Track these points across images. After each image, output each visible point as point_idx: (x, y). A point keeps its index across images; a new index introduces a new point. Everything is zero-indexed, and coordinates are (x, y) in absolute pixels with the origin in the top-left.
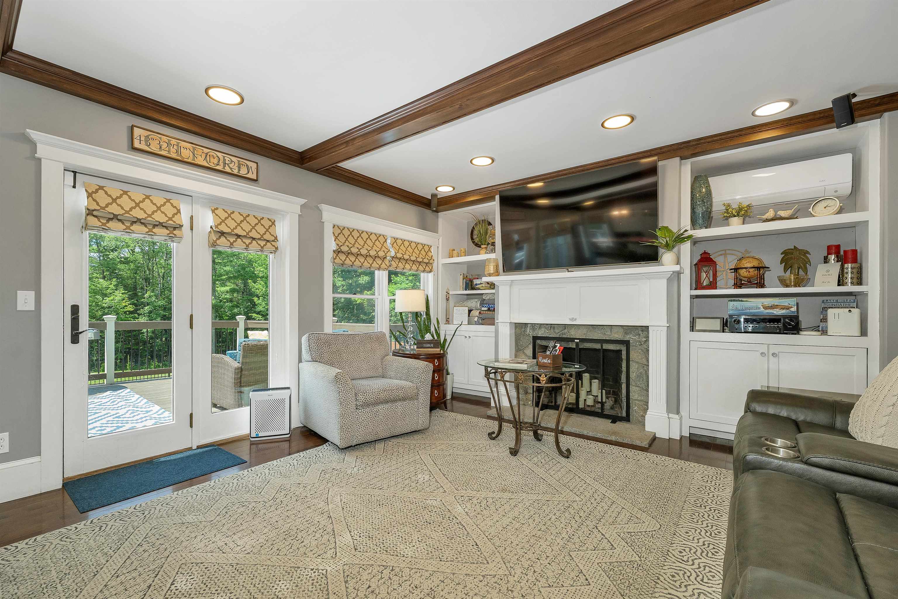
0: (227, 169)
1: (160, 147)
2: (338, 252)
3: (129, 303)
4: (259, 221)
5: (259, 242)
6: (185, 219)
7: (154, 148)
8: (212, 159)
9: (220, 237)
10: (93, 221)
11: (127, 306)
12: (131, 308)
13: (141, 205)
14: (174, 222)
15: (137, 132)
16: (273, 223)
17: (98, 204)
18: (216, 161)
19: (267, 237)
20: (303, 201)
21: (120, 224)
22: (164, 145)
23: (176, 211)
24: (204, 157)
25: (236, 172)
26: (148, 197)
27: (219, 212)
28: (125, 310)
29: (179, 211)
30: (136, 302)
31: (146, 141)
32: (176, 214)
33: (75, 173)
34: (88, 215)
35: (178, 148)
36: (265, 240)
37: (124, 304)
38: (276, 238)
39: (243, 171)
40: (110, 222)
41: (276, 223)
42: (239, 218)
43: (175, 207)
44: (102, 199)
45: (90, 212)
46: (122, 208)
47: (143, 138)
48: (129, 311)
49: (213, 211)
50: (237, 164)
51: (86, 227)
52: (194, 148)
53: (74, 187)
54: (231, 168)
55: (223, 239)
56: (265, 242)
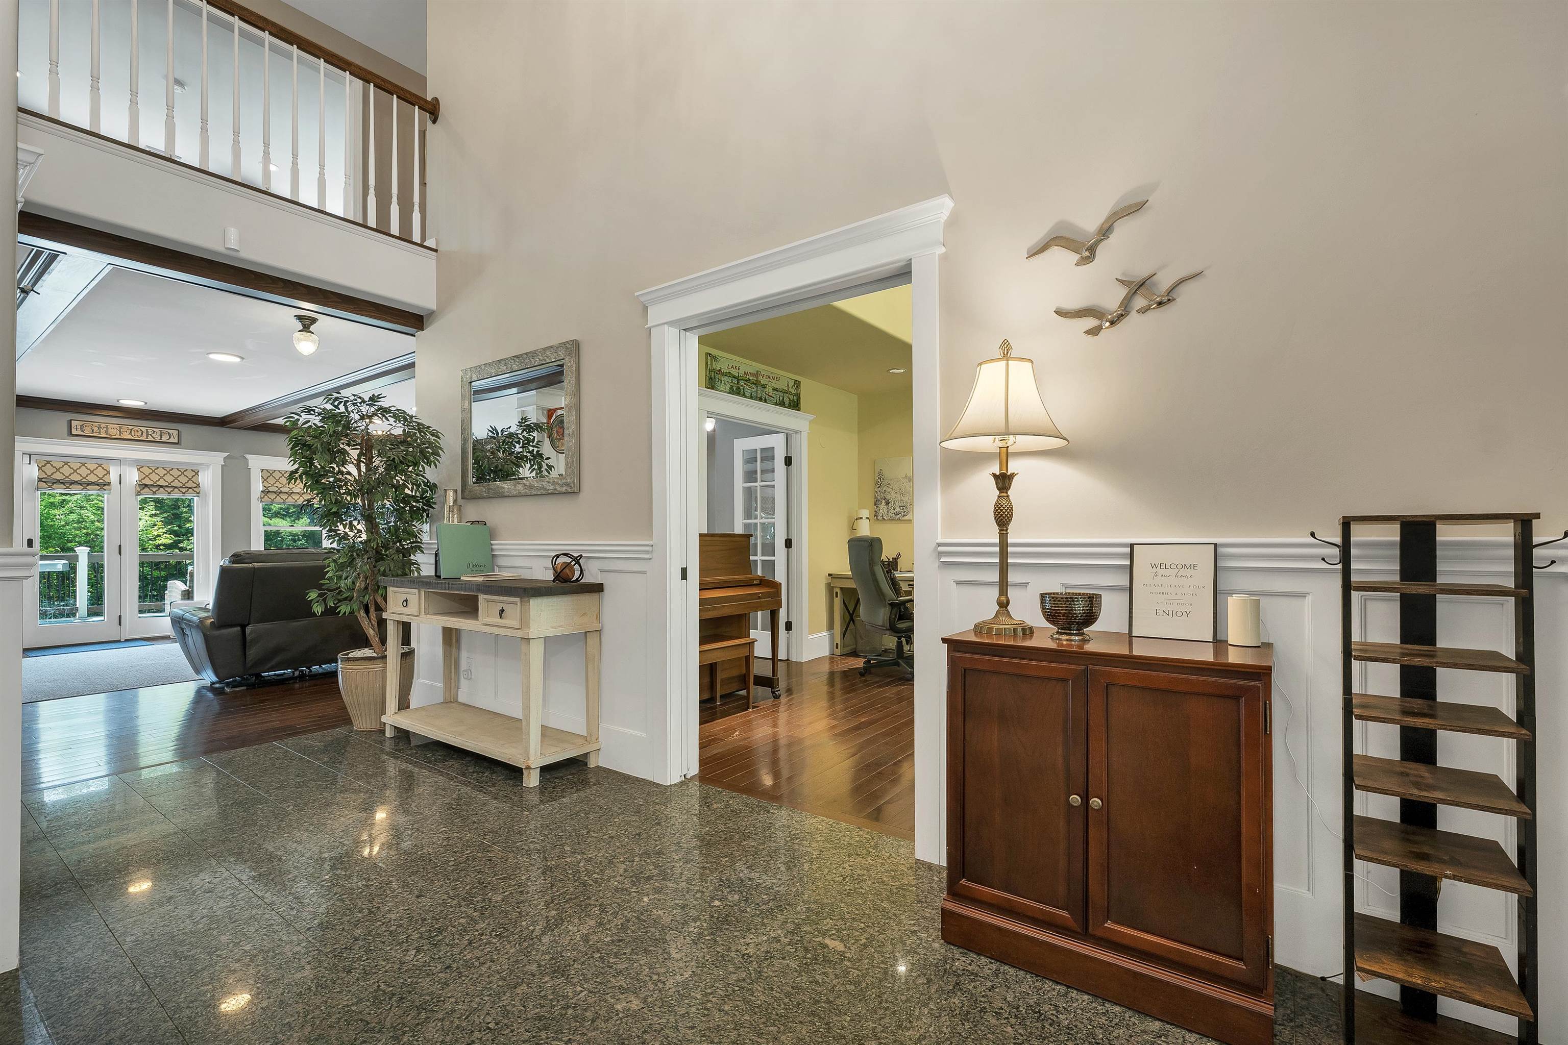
0: (150, 438)
1: (93, 431)
2: (266, 492)
3: (164, 530)
4: (183, 473)
5: (181, 489)
6: (113, 477)
7: (87, 432)
8: (136, 433)
9: (144, 488)
10: (42, 484)
11: (160, 536)
12: (166, 539)
13: (78, 471)
14: (104, 481)
15: (74, 423)
16: (197, 473)
17: (46, 474)
18: (139, 434)
19: (190, 484)
20: (226, 454)
21: (62, 485)
22: (96, 429)
23: (106, 472)
24: (129, 432)
25: (158, 439)
26: (83, 465)
27: (144, 470)
28: (158, 542)
29: (108, 472)
30: (176, 528)
31: (81, 428)
32: (106, 475)
33: (30, 455)
34: (38, 481)
35: (107, 429)
36: (186, 487)
37: (155, 533)
38: (198, 485)
39: (165, 438)
40: (55, 485)
41: (199, 474)
42: (163, 472)
43: (106, 470)
44: (49, 470)
45: (40, 480)
46: (64, 475)
47: (79, 427)
48: (164, 545)
49: (138, 470)
50: (159, 433)
51: (38, 489)
52: (120, 428)
53: (30, 464)
54: (153, 437)
55: (146, 489)
56: (186, 489)
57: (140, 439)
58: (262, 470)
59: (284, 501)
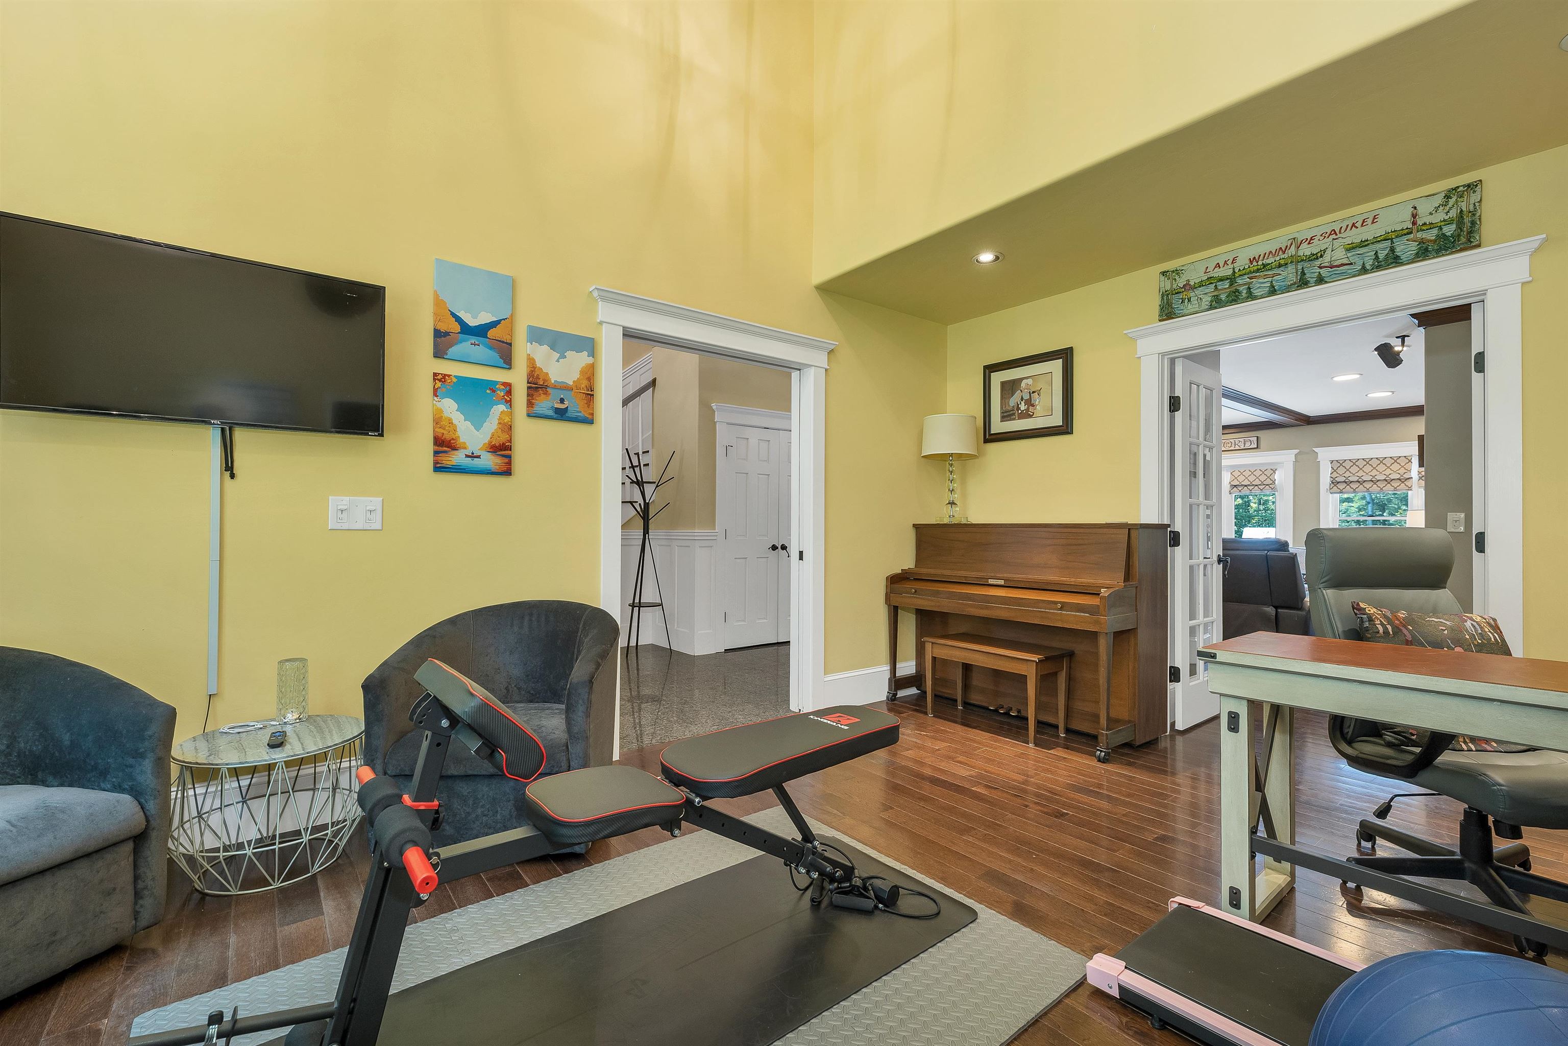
0: (1237, 447)
4: (1262, 473)
5: (1259, 487)
16: (1274, 472)
18: (1230, 445)
19: (1268, 481)
20: (1297, 451)
27: (1235, 473)
38: (1274, 482)
39: (1248, 445)
41: (1277, 472)
42: (1248, 473)
50: (1244, 443)
54: (1239, 446)
55: (1235, 489)
56: (1264, 486)
57: (1230, 449)
58: (1332, 462)
59: (1354, 490)
